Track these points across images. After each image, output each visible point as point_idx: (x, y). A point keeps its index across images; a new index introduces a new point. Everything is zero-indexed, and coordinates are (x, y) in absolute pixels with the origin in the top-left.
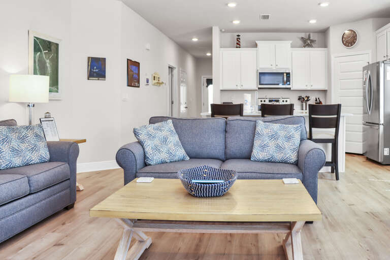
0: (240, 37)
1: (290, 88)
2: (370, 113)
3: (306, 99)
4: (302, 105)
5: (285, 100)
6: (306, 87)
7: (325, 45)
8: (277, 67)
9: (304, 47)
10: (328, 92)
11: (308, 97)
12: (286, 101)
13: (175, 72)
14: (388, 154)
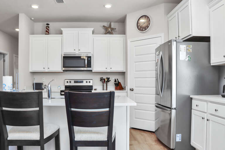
0: (49, 26)
1: (91, 71)
2: (161, 96)
3: (106, 80)
4: (103, 85)
5: (88, 81)
6: (106, 70)
7: (123, 32)
8: (79, 51)
9: (106, 34)
10: (126, 73)
11: (108, 79)
12: (90, 82)
13: (7, 58)
14: (180, 141)
